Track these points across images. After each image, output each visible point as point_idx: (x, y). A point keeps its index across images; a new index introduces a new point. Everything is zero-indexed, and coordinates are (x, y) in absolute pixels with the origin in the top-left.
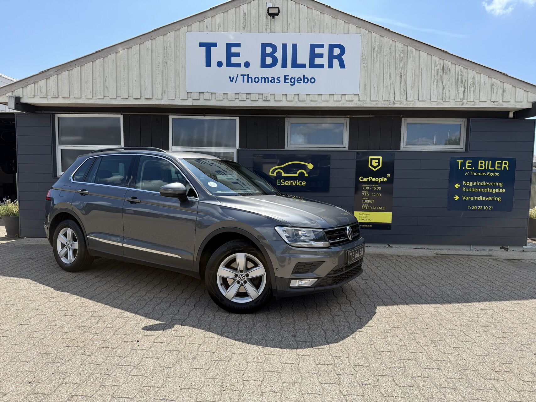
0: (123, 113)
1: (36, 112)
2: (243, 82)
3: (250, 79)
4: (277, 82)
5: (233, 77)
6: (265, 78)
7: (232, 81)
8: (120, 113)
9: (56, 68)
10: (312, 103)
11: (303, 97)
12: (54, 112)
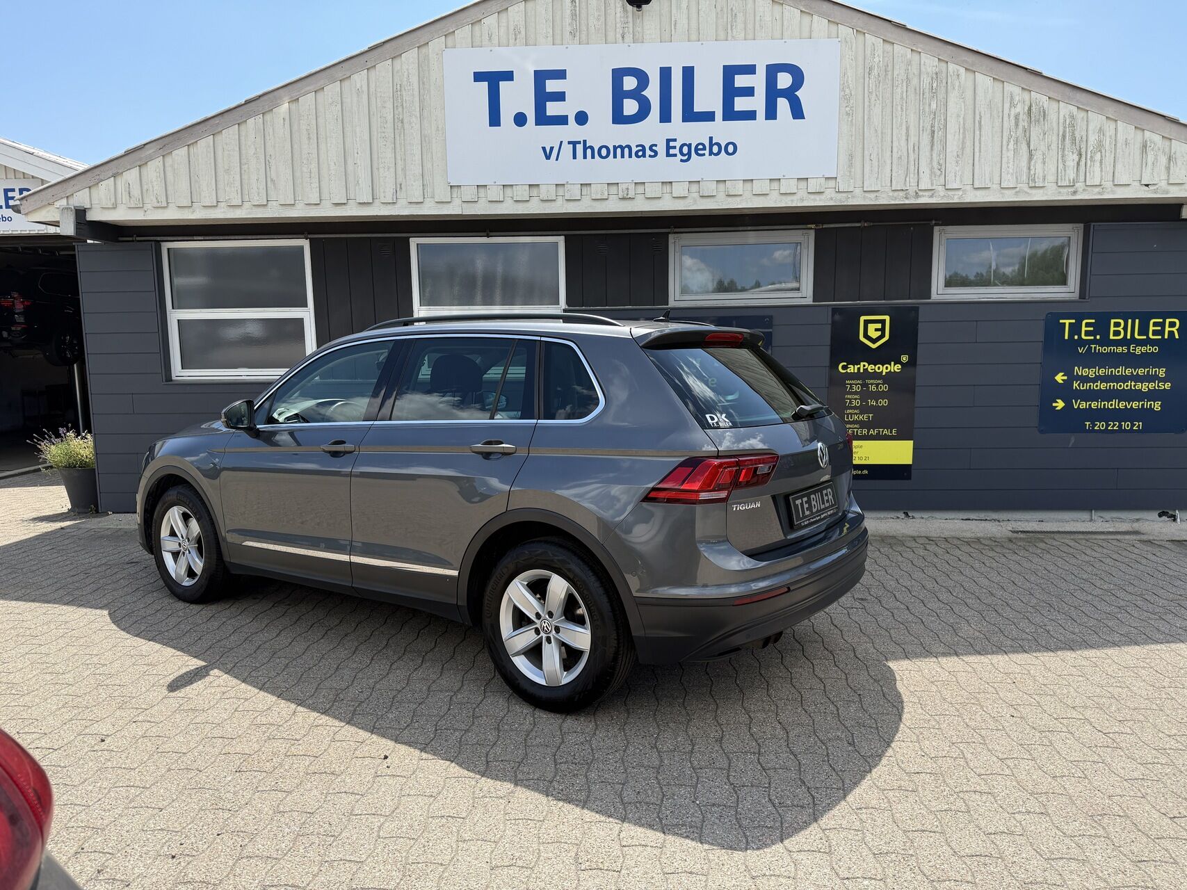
0: (309, 236)
1: (121, 239)
2: (575, 157)
3: (589, 151)
4: (650, 156)
5: (552, 149)
6: (622, 148)
7: (548, 157)
8: (303, 236)
9: (160, 141)
10: (730, 199)
11: (709, 188)
12: (159, 238)
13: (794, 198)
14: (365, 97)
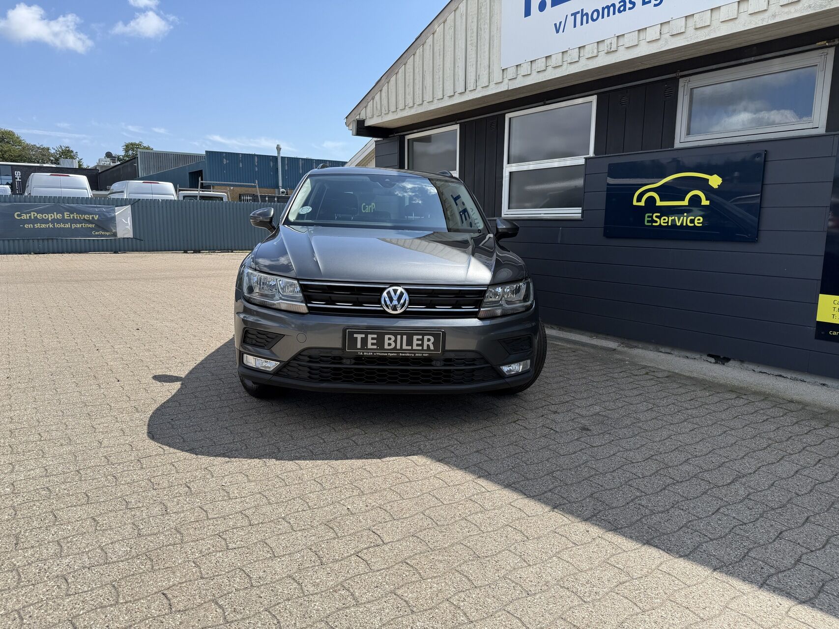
0: (458, 122)
1: (390, 136)
2: (575, 26)
3: (585, 17)
4: (630, 9)
5: (560, 23)
6: (608, 7)
7: (557, 31)
8: (454, 123)
9: (385, 76)
10: (699, 32)
11: (678, 26)
12: (402, 134)
13: (766, 15)
14: (464, 17)
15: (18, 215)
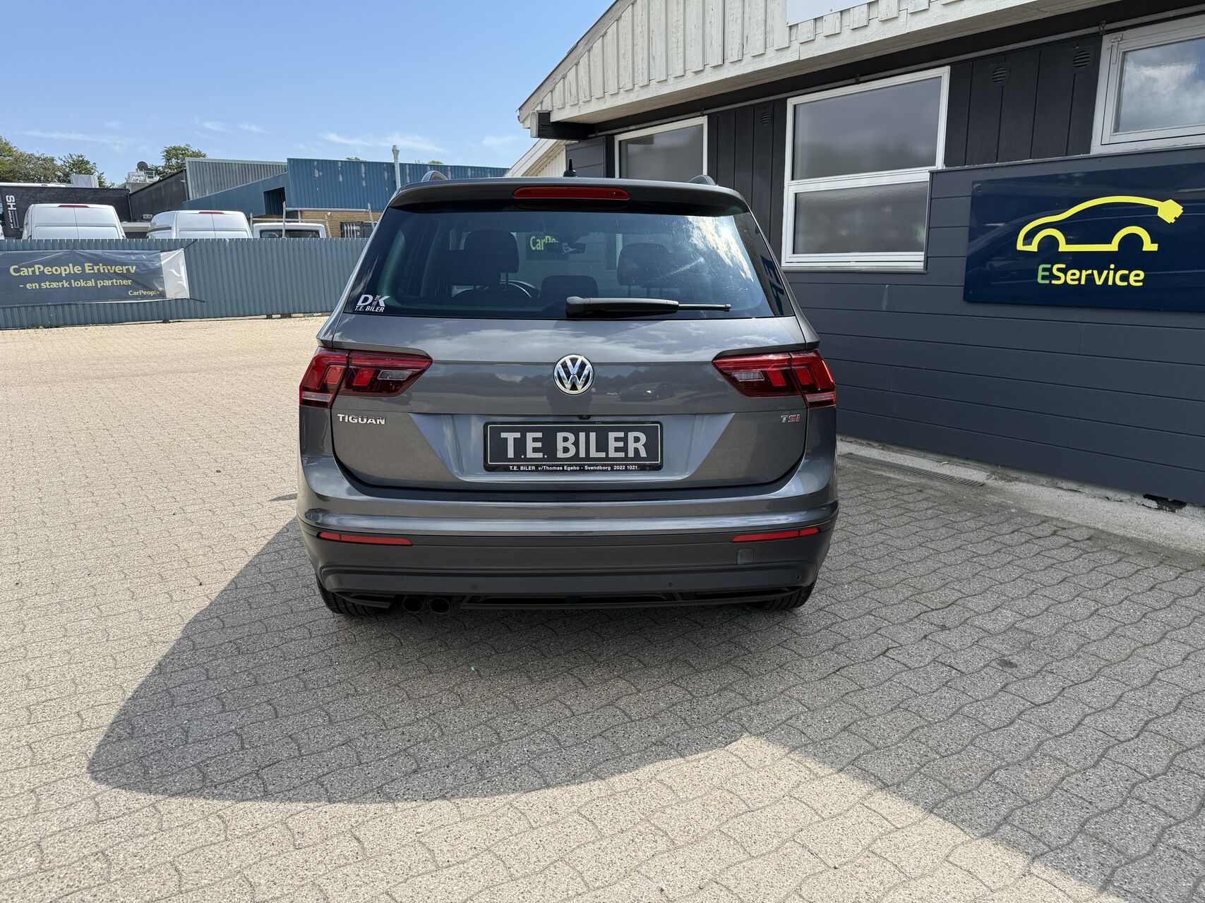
0: (705, 112)
1: (590, 136)
8: (699, 114)
9: (583, 39)
12: (610, 132)
15: (15, 270)
